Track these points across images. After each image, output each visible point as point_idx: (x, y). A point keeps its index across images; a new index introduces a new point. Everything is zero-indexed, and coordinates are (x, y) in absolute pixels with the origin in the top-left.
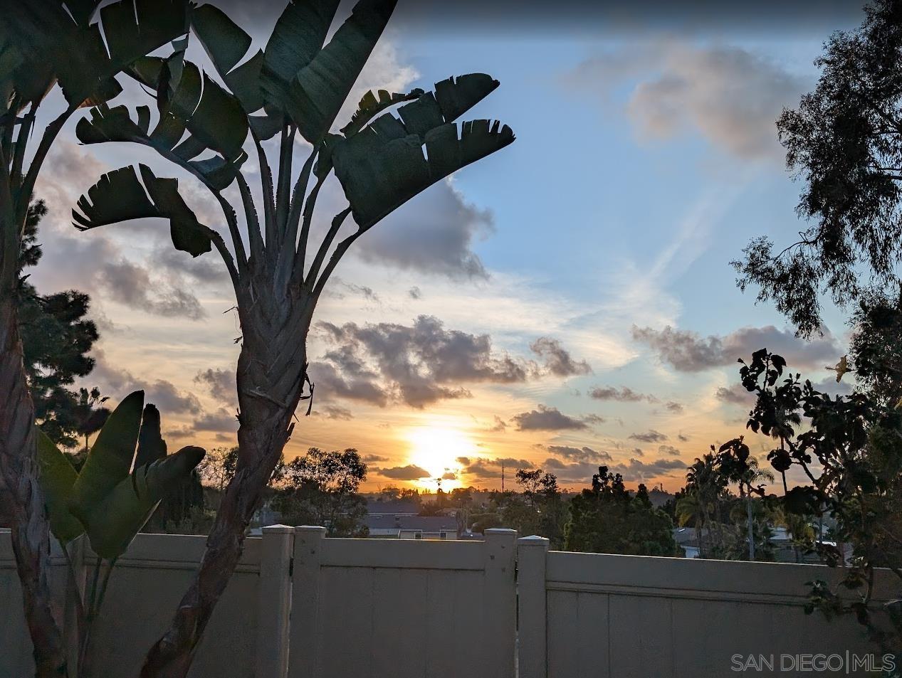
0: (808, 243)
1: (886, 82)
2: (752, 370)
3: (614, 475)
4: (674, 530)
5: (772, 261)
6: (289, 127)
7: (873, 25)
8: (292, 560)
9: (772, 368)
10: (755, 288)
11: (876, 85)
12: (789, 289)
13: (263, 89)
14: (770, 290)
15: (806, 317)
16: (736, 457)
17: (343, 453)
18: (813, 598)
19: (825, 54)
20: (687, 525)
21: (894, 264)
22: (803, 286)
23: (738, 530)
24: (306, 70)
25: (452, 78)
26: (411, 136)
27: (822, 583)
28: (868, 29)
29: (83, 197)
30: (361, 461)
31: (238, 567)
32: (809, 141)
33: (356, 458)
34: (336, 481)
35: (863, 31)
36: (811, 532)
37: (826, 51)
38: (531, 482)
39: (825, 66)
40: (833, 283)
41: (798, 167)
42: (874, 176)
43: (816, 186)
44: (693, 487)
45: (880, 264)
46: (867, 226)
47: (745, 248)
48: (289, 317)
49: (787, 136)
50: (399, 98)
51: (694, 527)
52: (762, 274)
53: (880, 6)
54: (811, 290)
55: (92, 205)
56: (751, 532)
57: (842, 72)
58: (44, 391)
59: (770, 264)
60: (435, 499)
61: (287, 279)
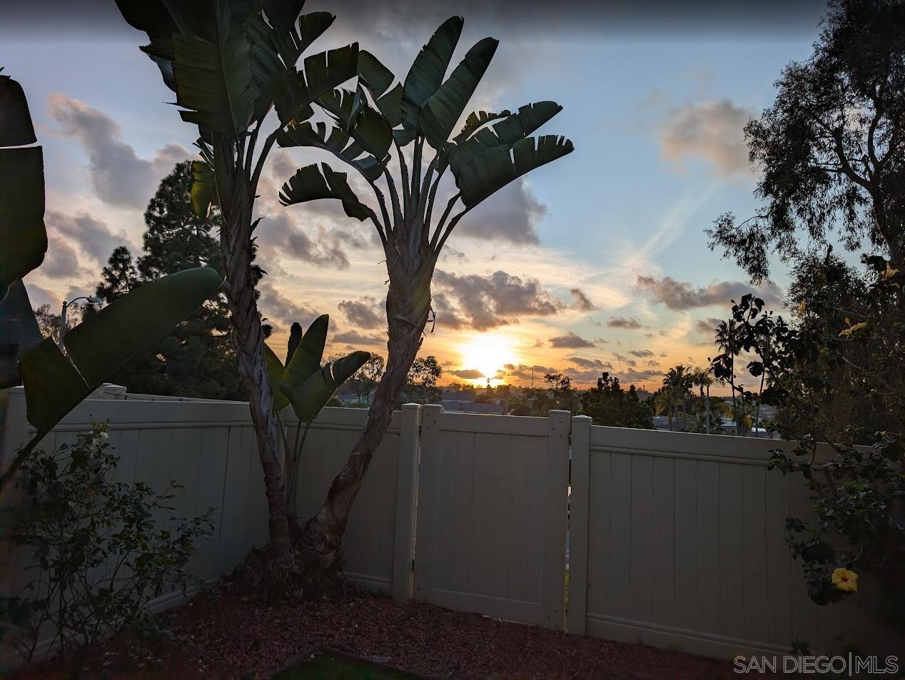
0: (762, 217)
1: (826, 99)
2: (741, 308)
3: (613, 378)
4: (653, 417)
5: (735, 230)
6: (420, 138)
7: (819, 57)
8: (420, 427)
9: (754, 307)
10: (721, 248)
11: (819, 102)
12: (747, 250)
13: (403, 112)
14: (732, 250)
15: (758, 269)
16: (724, 365)
17: (426, 359)
18: (774, 460)
19: (782, 78)
20: (662, 414)
21: (827, 233)
22: (757, 248)
23: (698, 419)
24: (433, 97)
25: (530, 104)
26: (503, 146)
27: (781, 451)
28: (815, 60)
29: (285, 184)
30: (438, 364)
31: (388, 430)
32: (767, 143)
33: (434, 362)
34: (421, 378)
35: (811, 61)
36: (750, 422)
37: (783, 76)
38: (554, 382)
39: (781, 86)
40: (779, 246)
41: (757, 161)
42: (813, 169)
43: (770, 176)
44: (667, 388)
45: (815, 232)
46: (807, 205)
47: (715, 220)
48: (419, 268)
49: (751, 139)
50: (493, 116)
51: (666, 415)
52: (726, 238)
53: (825, 43)
54: (763, 251)
55: (291, 189)
56: (708, 420)
57: (794, 92)
58: (226, 313)
59: (733, 232)
60: (485, 391)
61: (419, 241)
